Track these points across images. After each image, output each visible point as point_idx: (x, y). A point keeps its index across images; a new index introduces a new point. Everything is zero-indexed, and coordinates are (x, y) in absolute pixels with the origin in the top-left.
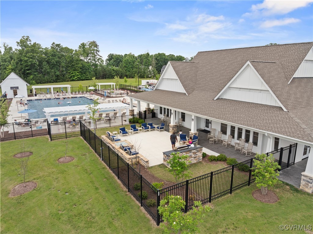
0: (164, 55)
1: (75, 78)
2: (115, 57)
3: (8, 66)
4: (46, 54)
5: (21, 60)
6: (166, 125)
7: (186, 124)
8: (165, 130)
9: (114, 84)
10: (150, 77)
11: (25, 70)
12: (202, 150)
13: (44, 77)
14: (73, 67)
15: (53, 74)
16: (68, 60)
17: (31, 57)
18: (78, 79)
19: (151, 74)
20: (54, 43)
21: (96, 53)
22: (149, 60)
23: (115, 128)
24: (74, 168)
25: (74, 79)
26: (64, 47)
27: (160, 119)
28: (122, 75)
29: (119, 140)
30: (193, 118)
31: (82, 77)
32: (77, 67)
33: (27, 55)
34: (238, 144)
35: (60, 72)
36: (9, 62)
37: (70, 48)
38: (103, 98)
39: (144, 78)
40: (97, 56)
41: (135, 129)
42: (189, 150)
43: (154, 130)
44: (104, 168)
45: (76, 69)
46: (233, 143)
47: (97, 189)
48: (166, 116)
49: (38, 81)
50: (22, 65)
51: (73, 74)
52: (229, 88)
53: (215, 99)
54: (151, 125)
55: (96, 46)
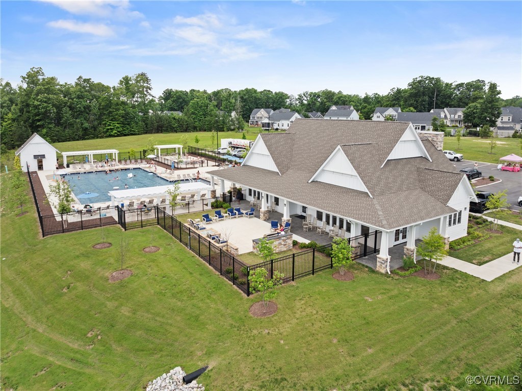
0: (255, 91)
1: (114, 132)
2: (175, 95)
3: (7, 115)
4: (67, 93)
5: (28, 105)
6: (257, 210)
7: (279, 209)
8: (255, 217)
9: (181, 146)
10: (233, 130)
11: (34, 121)
12: (291, 237)
13: (64, 131)
14: (111, 115)
15: (79, 126)
16: (103, 104)
17: (44, 100)
18: (119, 133)
19: (234, 125)
20: (80, 77)
21: (147, 91)
22: (231, 103)
23: (196, 214)
24: (162, 257)
25: (112, 133)
26: (96, 82)
27: (249, 202)
28: (188, 127)
29: (204, 228)
30: (285, 203)
31: (124, 130)
32: (116, 115)
33: (39, 97)
34: (333, 231)
35: (90, 123)
36: (9, 107)
37: (106, 84)
38: (168, 171)
39: (223, 131)
40: (148, 96)
41: (221, 216)
42: (278, 237)
43: (242, 216)
44: (193, 257)
45: (115, 118)
46: (327, 230)
47: (191, 273)
48: (256, 198)
49: (55, 138)
50: (28, 112)
51: (110, 125)
52: (323, 170)
53: (310, 182)
54: (238, 210)
55: (147, 80)
